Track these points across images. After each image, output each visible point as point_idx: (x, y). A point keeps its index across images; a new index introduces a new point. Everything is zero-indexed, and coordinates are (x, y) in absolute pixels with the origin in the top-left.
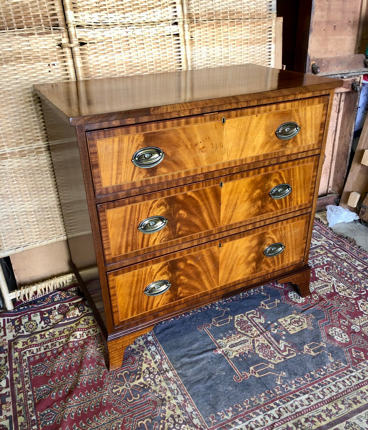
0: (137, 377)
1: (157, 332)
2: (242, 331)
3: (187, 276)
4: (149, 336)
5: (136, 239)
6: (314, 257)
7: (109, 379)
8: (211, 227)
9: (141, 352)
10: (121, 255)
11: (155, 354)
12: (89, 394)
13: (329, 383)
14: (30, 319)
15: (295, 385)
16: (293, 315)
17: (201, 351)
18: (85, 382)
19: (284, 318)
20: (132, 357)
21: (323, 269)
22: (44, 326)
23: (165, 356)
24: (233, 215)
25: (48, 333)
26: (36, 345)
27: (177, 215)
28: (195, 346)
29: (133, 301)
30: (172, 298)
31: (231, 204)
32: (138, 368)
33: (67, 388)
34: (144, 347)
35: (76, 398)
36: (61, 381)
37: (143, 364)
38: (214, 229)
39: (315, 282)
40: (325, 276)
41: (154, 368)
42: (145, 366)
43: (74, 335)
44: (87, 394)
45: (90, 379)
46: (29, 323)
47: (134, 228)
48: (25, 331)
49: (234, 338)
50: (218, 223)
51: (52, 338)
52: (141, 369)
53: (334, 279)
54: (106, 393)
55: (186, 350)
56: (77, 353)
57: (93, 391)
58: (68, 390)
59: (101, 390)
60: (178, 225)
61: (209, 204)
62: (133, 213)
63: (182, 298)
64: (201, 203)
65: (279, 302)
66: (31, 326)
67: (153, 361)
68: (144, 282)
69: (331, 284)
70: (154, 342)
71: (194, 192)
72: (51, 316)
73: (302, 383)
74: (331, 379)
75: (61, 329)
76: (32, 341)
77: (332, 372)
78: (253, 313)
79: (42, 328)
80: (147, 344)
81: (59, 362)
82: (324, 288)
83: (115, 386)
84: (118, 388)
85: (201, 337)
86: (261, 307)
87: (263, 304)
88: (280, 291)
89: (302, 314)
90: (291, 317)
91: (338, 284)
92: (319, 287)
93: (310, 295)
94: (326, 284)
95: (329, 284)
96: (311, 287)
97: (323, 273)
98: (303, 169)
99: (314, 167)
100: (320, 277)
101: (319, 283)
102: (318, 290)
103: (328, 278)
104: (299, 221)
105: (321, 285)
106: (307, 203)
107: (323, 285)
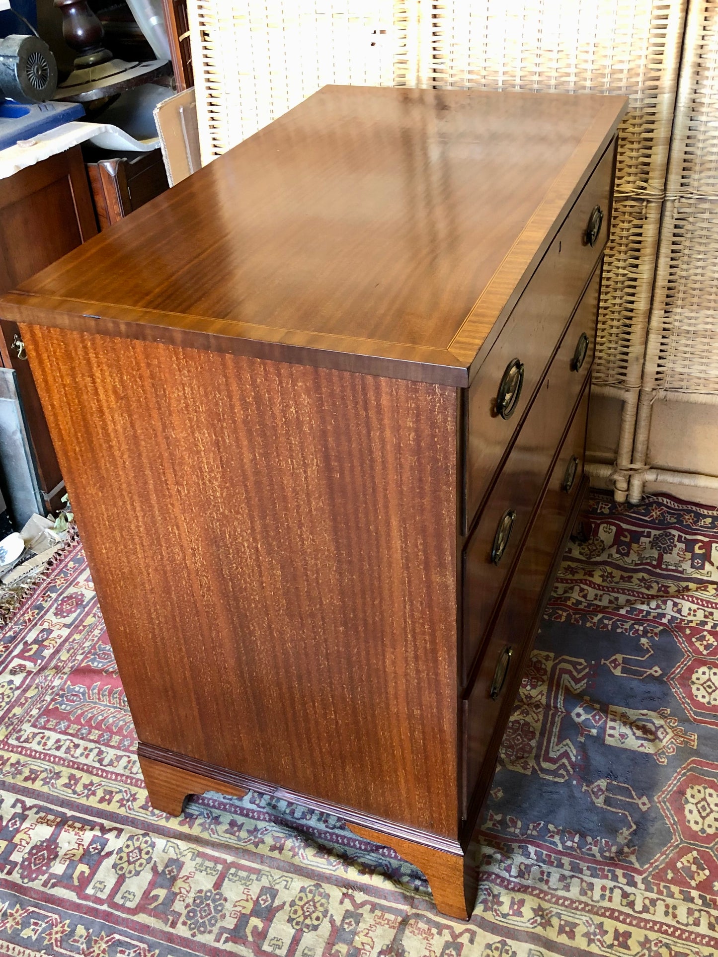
13: (561, 865)
15: (494, 825)
16: (655, 714)
73: (512, 830)
74: (571, 863)
77: (594, 856)
78: (573, 664)
86: (607, 662)
87: (616, 659)
88: (689, 656)
89: (674, 723)
90: (643, 715)
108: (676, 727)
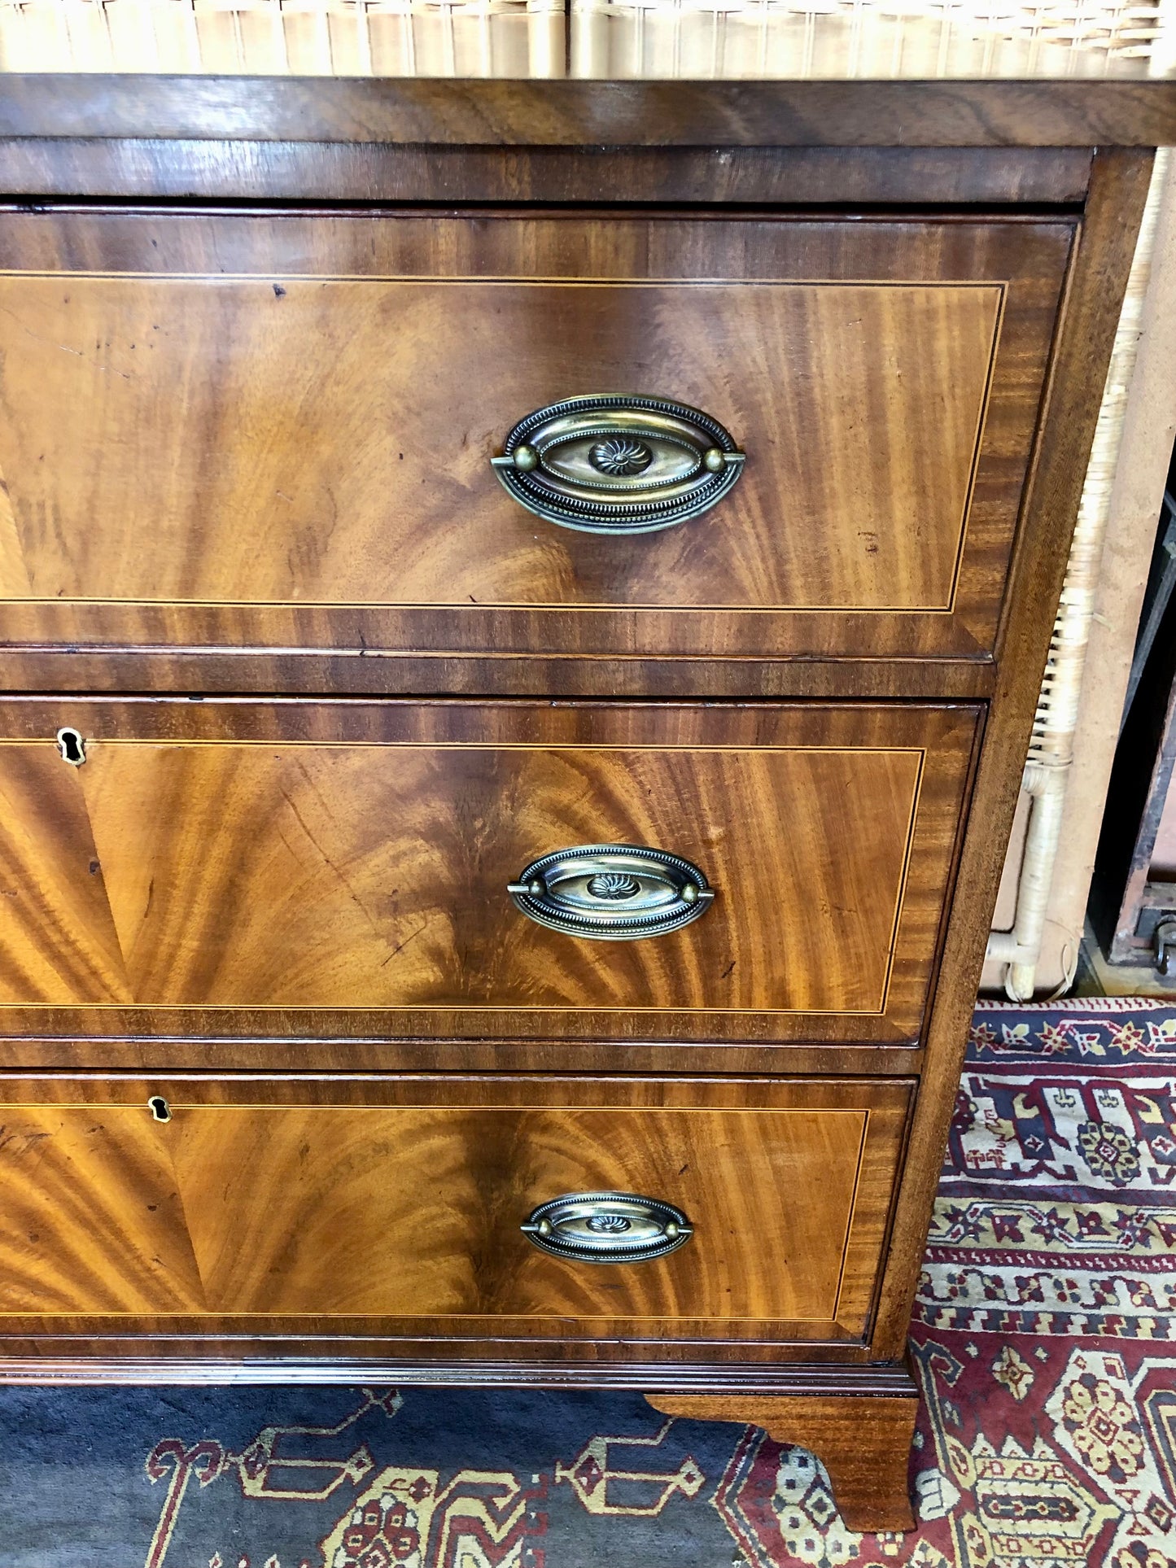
6: (1130, 1262)
21: (1131, 1371)
31: (192, 893)
39: (1011, 1445)
40: (1105, 1429)
50: (108, 977)
53: (1149, 1483)
65: (691, 1489)
69: (1109, 1512)
78: (485, 1494)
82: (1037, 1527)
85: (111, 1522)
86: (571, 1474)
87: (591, 1460)
91: (1147, 1532)
92: (1006, 1499)
93: (905, 1533)
94: (1070, 1496)
95: (1090, 1499)
96: (945, 1482)
97: (1106, 1404)
98: (818, 780)
99: (932, 789)
100: (1071, 1425)
101: (1029, 1470)
102: (985, 1519)
103: (1112, 1456)
104: (809, 1112)
105: (1029, 1490)
106: (869, 1011)
107: (1044, 1490)
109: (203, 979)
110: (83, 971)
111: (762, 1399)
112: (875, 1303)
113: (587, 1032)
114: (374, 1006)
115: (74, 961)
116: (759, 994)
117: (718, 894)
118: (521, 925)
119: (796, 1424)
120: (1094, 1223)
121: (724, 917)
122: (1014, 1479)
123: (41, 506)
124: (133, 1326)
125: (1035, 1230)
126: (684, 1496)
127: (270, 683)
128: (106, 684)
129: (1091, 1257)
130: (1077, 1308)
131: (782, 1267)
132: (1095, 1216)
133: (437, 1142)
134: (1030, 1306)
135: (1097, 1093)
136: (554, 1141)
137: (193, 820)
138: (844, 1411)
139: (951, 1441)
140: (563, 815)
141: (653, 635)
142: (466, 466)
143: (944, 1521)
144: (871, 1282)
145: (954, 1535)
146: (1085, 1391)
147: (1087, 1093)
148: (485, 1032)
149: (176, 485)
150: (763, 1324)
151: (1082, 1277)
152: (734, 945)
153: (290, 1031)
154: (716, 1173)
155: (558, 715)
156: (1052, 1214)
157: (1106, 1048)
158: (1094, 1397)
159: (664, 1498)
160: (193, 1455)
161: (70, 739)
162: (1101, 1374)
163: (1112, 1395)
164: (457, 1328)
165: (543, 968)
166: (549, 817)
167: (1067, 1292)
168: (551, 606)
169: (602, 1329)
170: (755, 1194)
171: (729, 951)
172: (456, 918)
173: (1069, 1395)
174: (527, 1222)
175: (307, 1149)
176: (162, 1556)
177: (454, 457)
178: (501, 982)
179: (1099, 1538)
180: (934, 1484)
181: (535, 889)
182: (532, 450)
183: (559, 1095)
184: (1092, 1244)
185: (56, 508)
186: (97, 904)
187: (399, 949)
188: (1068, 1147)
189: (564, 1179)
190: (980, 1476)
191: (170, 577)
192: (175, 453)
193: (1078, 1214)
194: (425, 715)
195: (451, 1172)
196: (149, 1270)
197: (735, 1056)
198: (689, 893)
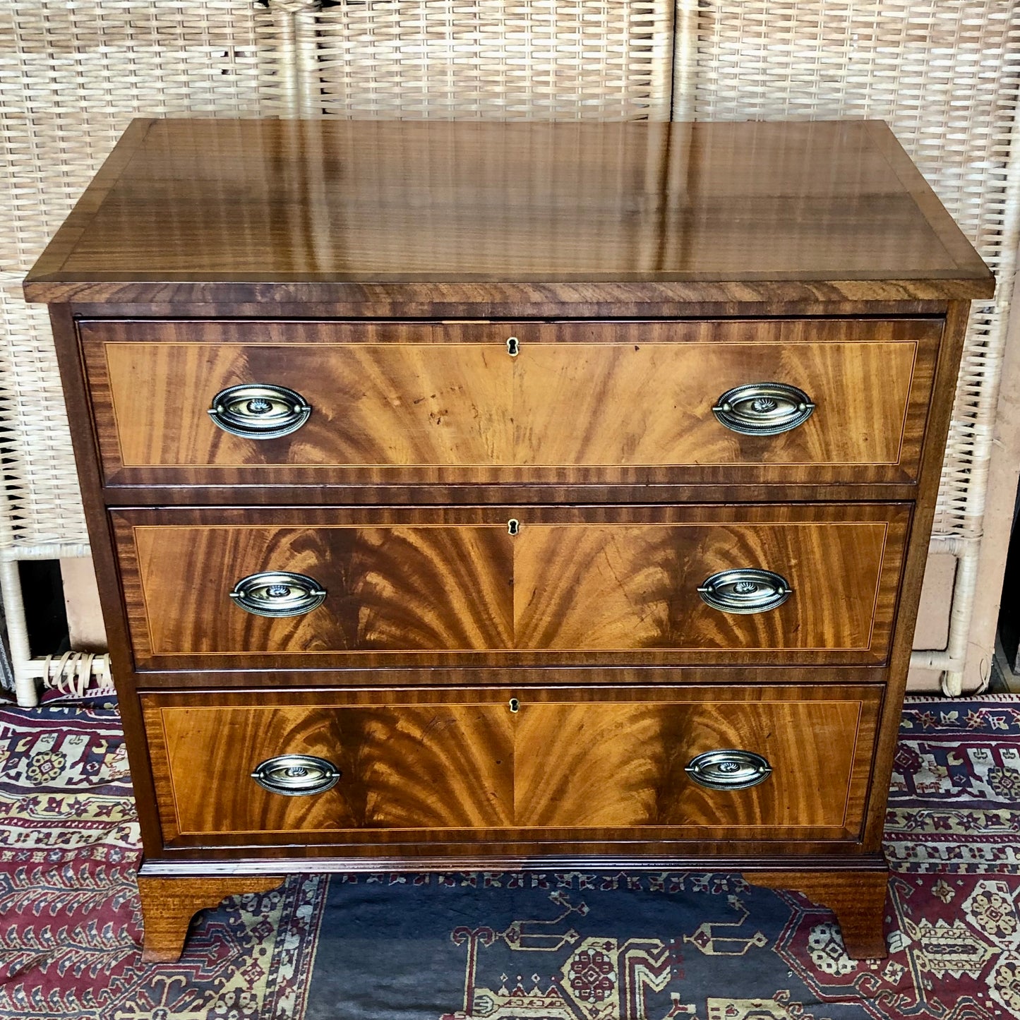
0: (194, 1004)
1: (337, 901)
2: (570, 990)
3: (398, 765)
4: (308, 903)
5: (227, 622)
6: (1016, 838)
7: (128, 981)
8: (479, 646)
9: (255, 941)
10: (180, 654)
11: (287, 959)
12: (55, 999)
14: (55, 749)
16: (770, 1003)
17: (411, 1000)
18: (67, 964)
19: (729, 1001)
20: (223, 945)
22: (77, 778)
23: (308, 977)
24: (559, 624)
25: (72, 801)
26: (26, 821)
27: (361, 584)
28: (405, 980)
29: (220, 789)
30: (348, 817)
31: (553, 594)
32: (217, 982)
33: (20, 963)
34: (271, 930)
35: (22, 995)
36: (20, 938)
37: (238, 974)
38: (494, 651)
39: (941, 922)
40: (994, 915)
41: (254, 997)
42: (238, 981)
43: (123, 829)
44: (54, 995)
45: (85, 962)
46: (47, 758)
47: (218, 591)
48: (24, 775)
49: (531, 1003)
50: (505, 636)
51: (75, 817)
52: (222, 985)
54: (94, 1013)
55: (373, 980)
56: (101, 880)
57: (70, 995)
58: (18, 967)
59: (88, 1001)
60: (365, 612)
61: (472, 574)
62: (218, 550)
63: (379, 824)
64: (441, 567)
65: (761, 944)
66: (47, 767)
67: (264, 978)
68: (253, 748)
70: (307, 927)
71: (416, 530)
72: (109, 757)
75: (110, 800)
76: (22, 809)
78: (646, 947)
79: (70, 781)
80: (287, 923)
81: (43, 888)
82: (955, 957)
83: (128, 1004)
84: (134, 1012)
85: (441, 962)
86: (692, 939)
87: (702, 933)
88: (797, 911)
89: (799, 1011)
90: (757, 1006)
91: (1016, 958)
92: (939, 945)
93: (881, 959)
94: (974, 944)
95: (985, 945)
96: (903, 936)
97: (996, 904)
98: (840, 537)
99: (891, 540)
100: (975, 914)
101: (951, 933)
102: (926, 953)
103: (998, 927)
104: (833, 702)
105: (951, 942)
106: (862, 649)
107: (959, 942)
108: (802, 1015)
109: (548, 637)
110: (494, 633)
111: (804, 874)
112: (865, 815)
113: (727, 662)
114: (627, 649)
115: (491, 628)
116: (810, 639)
117: (794, 591)
118: (701, 607)
119: (822, 891)
120: (996, 820)
121: (796, 603)
122: (942, 937)
123: (526, 428)
124: (471, 836)
125: (958, 824)
126: (757, 947)
127: (605, 499)
128: (536, 500)
129: (992, 837)
130: (983, 861)
131: (817, 793)
132: (997, 816)
133: (647, 722)
134: (955, 861)
135: (1002, 751)
136: (705, 721)
137: (559, 560)
138: (849, 881)
139: (906, 920)
140: (725, 555)
141: (773, 476)
142: (701, 410)
143: (904, 951)
144: (863, 802)
145: (909, 957)
146: (985, 899)
147: (995, 751)
148: (678, 662)
149: (583, 420)
150: (806, 829)
151: (986, 847)
152: (800, 616)
153: (585, 663)
154: (785, 738)
155: (726, 510)
156: (970, 815)
157: (1009, 725)
158: (990, 901)
159: (746, 948)
160: (477, 933)
161: (513, 524)
162: (994, 890)
163: (1000, 900)
164: (644, 834)
165: (709, 629)
166: (719, 556)
167: (977, 853)
168: (728, 464)
169: (720, 834)
170: (804, 749)
171: (797, 620)
172: (670, 606)
173: (975, 900)
174: (689, 767)
175: (582, 726)
176: (474, 975)
177: (696, 407)
178: (688, 636)
179: (988, 961)
180: (897, 938)
181: (710, 589)
182: (729, 404)
183: (710, 695)
184: (993, 830)
185: (531, 429)
186: (507, 601)
187: (642, 620)
188: (982, 781)
189: (708, 742)
190: (924, 936)
191: (573, 455)
192: (585, 407)
193: (986, 815)
194: (669, 510)
195: (651, 738)
196: (488, 800)
197: (797, 674)
198: (781, 591)
